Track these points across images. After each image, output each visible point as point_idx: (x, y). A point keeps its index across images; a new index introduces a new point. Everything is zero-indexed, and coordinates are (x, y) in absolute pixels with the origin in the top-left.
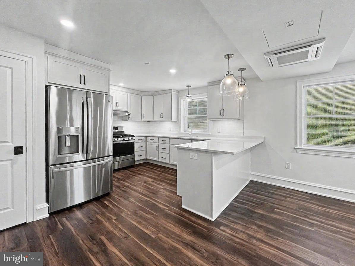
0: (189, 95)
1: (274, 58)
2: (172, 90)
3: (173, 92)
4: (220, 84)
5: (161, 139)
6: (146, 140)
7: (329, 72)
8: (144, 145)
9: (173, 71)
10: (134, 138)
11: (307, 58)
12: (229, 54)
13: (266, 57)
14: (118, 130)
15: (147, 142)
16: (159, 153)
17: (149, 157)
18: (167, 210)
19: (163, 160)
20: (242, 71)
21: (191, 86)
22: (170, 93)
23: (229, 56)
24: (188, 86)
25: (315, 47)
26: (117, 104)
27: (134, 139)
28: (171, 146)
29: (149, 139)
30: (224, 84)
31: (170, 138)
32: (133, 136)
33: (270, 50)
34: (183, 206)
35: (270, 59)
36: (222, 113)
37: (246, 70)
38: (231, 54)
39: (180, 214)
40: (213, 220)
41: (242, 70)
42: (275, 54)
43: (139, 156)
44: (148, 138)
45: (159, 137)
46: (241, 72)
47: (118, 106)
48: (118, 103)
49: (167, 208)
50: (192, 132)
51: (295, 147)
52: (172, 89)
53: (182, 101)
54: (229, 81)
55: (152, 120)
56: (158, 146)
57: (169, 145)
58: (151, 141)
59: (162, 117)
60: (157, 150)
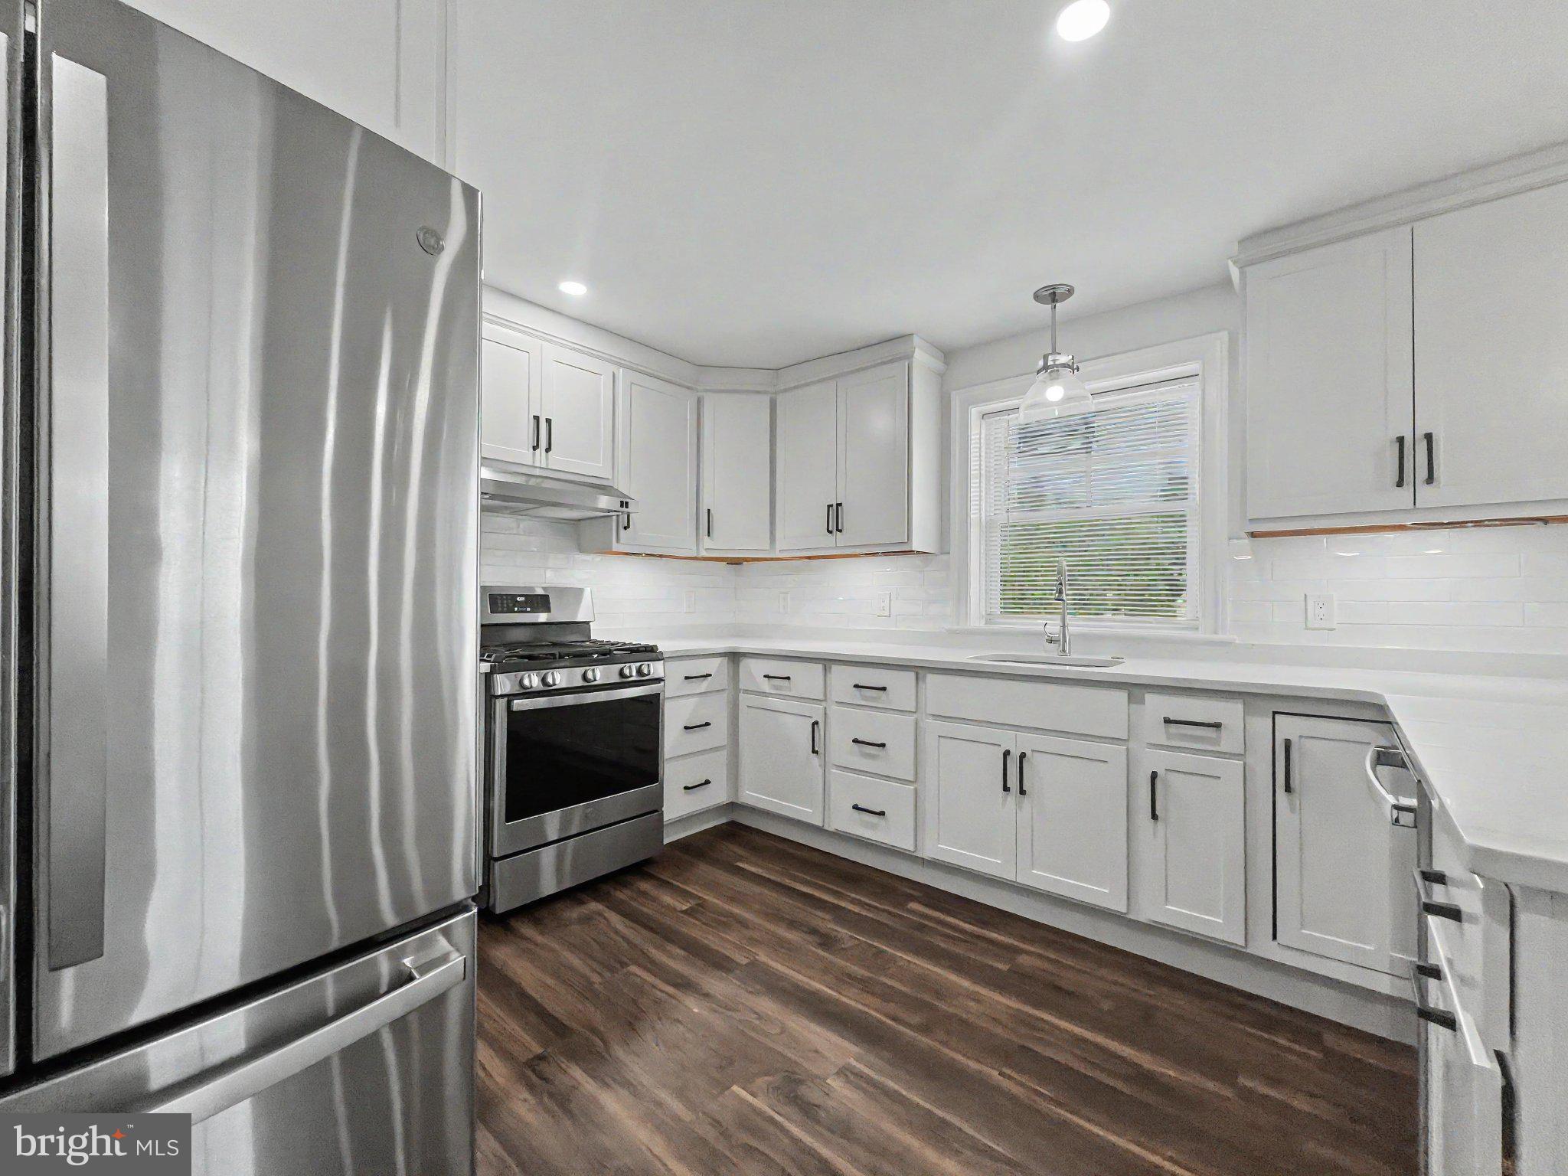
2: (916, 341)
3: (918, 354)
5: (843, 679)
6: (735, 677)
8: (716, 711)
10: (656, 669)
14: (548, 610)
15: (737, 690)
16: (833, 771)
17: (750, 796)
19: (865, 823)
21: (1071, 293)
22: (903, 358)
24: (1052, 295)
26: (542, 434)
27: (661, 674)
28: (932, 727)
29: (755, 669)
31: (919, 670)
32: (649, 652)
43: (686, 788)
44: (747, 664)
45: (827, 662)
47: (548, 450)
48: (549, 421)
52: (911, 335)
53: (975, 414)
55: (768, 548)
56: (821, 724)
57: (912, 718)
58: (766, 686)
59: (838, 530)
60: (817, 752)
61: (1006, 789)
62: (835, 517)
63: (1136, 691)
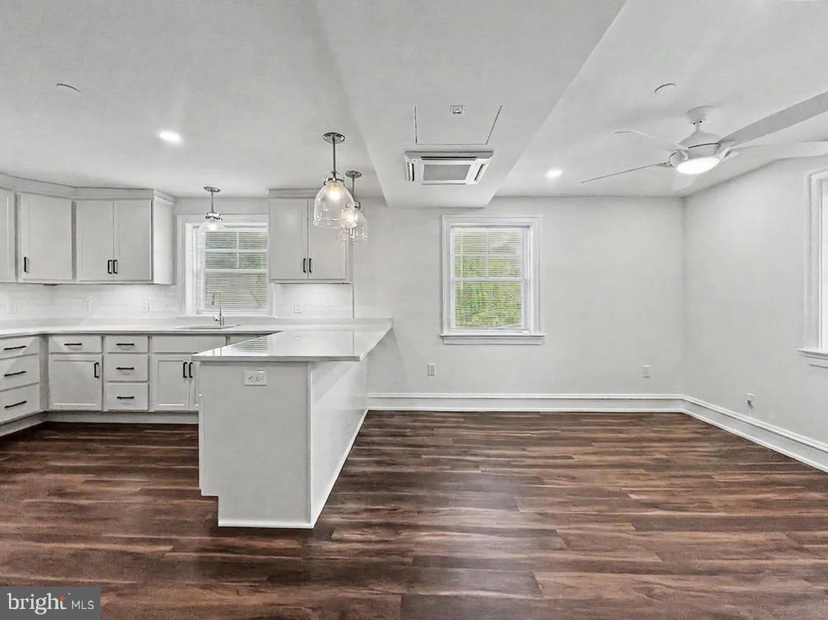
0: (213, 212)
1: (420, 165)
2: (155, 191)
3: (155, 197)
4: (315, 198)
5: (110, 343)
6: (45, 346)
7: (482, 208)
9: (171, 137)
11: (465, 179)
12: (334, 134)
13: (408, 159)
15: (47, 353)
16: (107, 385)
17: (56, 405)
18: (171, 551)
19: (125, 404)
20: (353, 177)
21: (219, 191)
22: (149, 199)
23: (334, 137)
24: (212, 190)
25: (480, 161)
28: (155, 358)
29: (59, 341)
30: (324, 199)
31: (150, 335)
33: (415, 147)
34: (222, 523)
35: (413, 165)
36: (307, 265)
37: (362, 177)
38: (339, 136)
39: (214, 546)
40: (311, 525)
41: (354, 175)
42: (424, 158)
43: (7, 407)
44: (52, 339)
45: (103, 335)
46: (351, 179)
49: (169, 548)
50: (223, 315)
51: (442, 335)
52: (153, 190)
53: (189, 226)
54: (335, 194)
55: (71, 278)
56: (100, 364)
57: (146, 355)
58: (66, 349)
59: (114, 272)
60: (98, 377)
61: (184, 376)
62: (112, 266)
63: (228, 336)
